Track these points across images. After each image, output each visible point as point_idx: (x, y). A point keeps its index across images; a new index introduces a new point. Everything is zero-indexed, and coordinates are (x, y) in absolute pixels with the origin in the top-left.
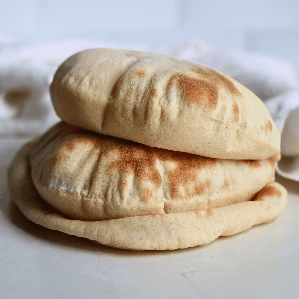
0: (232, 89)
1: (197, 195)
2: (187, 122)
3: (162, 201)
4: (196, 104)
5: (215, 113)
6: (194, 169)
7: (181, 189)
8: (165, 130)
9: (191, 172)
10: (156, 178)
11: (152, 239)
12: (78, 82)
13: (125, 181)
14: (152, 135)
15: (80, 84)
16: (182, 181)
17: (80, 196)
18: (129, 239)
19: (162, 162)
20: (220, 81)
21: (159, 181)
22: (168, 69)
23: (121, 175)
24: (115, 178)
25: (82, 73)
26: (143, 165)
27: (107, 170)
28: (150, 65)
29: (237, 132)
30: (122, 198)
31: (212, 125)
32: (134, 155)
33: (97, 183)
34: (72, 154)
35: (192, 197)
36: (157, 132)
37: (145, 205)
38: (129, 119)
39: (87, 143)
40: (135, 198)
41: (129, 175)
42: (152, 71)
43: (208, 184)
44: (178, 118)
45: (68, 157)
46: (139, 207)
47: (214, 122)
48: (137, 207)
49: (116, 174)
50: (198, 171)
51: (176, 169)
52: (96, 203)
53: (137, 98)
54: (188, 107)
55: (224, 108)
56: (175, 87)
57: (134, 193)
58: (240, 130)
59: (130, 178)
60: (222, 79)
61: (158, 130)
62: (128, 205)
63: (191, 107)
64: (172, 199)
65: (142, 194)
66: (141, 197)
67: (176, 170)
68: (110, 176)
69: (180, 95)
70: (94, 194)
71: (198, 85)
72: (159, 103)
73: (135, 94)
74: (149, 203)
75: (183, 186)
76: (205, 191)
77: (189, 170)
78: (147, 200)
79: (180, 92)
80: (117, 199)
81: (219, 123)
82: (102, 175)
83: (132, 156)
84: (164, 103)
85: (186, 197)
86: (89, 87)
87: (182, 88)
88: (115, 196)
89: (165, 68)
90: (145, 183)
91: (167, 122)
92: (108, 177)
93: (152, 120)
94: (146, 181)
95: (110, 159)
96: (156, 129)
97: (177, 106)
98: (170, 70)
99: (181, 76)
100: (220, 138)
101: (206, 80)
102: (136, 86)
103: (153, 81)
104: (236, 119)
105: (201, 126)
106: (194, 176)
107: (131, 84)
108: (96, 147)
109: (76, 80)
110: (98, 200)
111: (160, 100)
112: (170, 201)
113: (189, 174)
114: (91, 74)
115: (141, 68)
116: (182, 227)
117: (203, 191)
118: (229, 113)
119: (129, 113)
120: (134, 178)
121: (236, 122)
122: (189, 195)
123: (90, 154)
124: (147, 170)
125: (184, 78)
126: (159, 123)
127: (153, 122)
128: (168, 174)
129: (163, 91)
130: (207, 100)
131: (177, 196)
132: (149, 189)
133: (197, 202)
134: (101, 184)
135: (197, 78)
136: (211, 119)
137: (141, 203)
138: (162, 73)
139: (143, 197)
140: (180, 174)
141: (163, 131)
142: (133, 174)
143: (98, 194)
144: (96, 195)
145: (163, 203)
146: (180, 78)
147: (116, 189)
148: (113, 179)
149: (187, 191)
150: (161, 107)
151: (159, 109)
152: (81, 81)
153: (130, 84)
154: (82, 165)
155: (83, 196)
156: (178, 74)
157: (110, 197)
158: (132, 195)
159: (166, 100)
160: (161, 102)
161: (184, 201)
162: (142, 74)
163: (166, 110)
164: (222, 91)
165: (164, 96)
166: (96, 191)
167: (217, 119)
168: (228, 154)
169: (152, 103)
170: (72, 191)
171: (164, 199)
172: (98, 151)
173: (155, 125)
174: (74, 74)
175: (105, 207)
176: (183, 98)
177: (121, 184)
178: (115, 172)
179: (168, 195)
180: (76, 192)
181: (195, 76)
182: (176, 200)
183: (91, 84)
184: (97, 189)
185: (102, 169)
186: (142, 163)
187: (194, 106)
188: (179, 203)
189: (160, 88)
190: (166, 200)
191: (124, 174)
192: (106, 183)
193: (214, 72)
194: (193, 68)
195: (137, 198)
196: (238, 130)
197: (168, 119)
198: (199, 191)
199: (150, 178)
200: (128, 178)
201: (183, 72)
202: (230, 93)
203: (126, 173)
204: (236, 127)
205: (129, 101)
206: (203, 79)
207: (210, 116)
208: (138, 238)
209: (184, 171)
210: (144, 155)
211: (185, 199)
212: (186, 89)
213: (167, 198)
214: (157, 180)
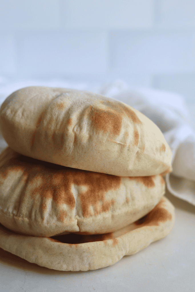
0: (134, 118)
1: (104, 213)
2: (95, 146)
3: (76, 218)
4: (103, 131)
5: (119, 139)
6: (102, 191)
7: (91, 209)
8: (78, 152)
9: (99, 194)
10: (70, 201)
11: (68, 263)
12: (13, 113)
13: (45, 205)
14: (68, 156)
15: (14, 115)
16: (92, 201)
17: (11, 215)
18: (49, 263)
19: (76, 186)
20: (124, 112)
21: (72, 204)
22: (82, 102)
23: (42, 199)
24: (37, 201)
25: (17, 106)
26: (60, 190)
27: (31, 194)
28: (69, 99)
29: (138, 153)
30: (42, 218)
31: (116, 148)
32: (53, 181)
33: (24, 206)
34: (6, 180)
35: (100, 214)
36: (72, 153)
37: (61, 224)
38: (50, 143)
39: (18, 171)
40: (53, 218)
41: (48, 199)
42: (70, 104)
43: (113, 203)
44: (88, 143)
45: (3, 183)
46: (56, 226)
47: (118, 145)
48: (55, 225)
49: (38, 198)
50: (105, 192)
51: (88, 191)
52: (23, 221)
53: (56, 127)
54: (96, 133)
55: (126, 134)
56: (87, 117)
57: (53, 214)
58: (140, 152)
59: (49, 202)
60: (127, 110)
61: (72, 152)
62: (48, 224)
63: (99, 133)
64: (84, 217)
65: (59, 215)
66: (58, 217)
67: (87, 193)
68: (34, 200)
69: (90, 123)
70: (22, 214)
71: (106, 116)
72: (73, 130)
73: (55, 123)
74: (65, 222)
75: (93, 205)
76: (109, 209)
77: (98, 192)
78: (63, 220)
79: (90, 121)
80: (39, 219)
81: (122, 146)
82: (27, 199)
83: (52, 183)
84: (77, 130)
85: (95, 215)
86: (22, 117)
87: (92, 118)
88: (37, 216)
89: (80, 101)
90: (61, 206)
91: (79, 145)
92: (32, 200)
93: (67, 144)
94: (62, 204)
95: (34, 185)
96: (71, 151)
97: (88, 132)
98: (84, 102)
99: (92, 108)
100: (123, 158)
101: (112, 111)
102: (56, 116)
103: (70, 112)
104: (136, 142)
105: (108, 149)
106: (102, 197)
107: (53, 114)
108: (24, 174)
109: (12, 112)
110: (24, 219)
111: (74, 128)
112: (82, 219)
113: (98, 195)
114: (23, 106)
115: (61, 101)
116: (92, 255)
117: (109, 208)
118: (131, 138)
119: (50, 138)
120: (53, 202)
121: (136, 146)
122: (97, 212)
123: (20, 180)
124: (63, 195)
125: (95, 109)
126: (73, 147)
127: (68, 146)
128: (80, 196)
129: (77, 120)
130: (112, 128)
131: (88, 214)
132: (64, 210)
133: (104, 218)
134: (27, 206)
135: (105, 109)
136: (115, 144)
137: (58, 222)
138: (78, 106)
139: (59, 218)
140: (91, 195)
141: (76, 153)
142: (52, 198)
143: (25, 214)
144: (23, 215)
145: (76, 221)
146: (91, 110)
147: (38, 210)
148: (36, 202)
149: (95, 210)
150: (74, 134)
151: (73, 135)
152: (16, 112)
153: (51, 115)
154: (13, 189)
155: (14, 215)
156: (90, 106)
157: (33, 217)
158: (51, 215)
159: (79, 128)
160: (75, 129)
161: (94, 217)
162: (61, 107)
163: (79, 136)
164: (126, 120)
165: (77, 124)
166: (23, 212)
167: (121, 143)
168: (130, 171)
169: (68, 130)
170: (5, 210)
171: (77, 217)
172: (25, 178)
173: (70, 148)
174: (11, 107)
175: (30, 225)
176: (93, 126)
177: (42, 207)
178: (38, 196)
179: (81, 214)
180: (8, 212)
181: (103, 107)
182: (87, 217)
183: (23, 114)
184: (23, 210)
185: (28, 194)
186: (59, 188)
187: (101, 133)
188: (89, 220)
189: (74, 118)
190: (78, 218)
191: (44, 198)
192: (31, 205)
193: (120, 104)
194: (103, 101)
195: (55, 218)
196: (138, 152)
197: (80, 144)
198: (105, 209)
199: (66, 201)
200: (48, 202)
201: (94, 104)
202: (132, 121)
203: (46, 198)
204: (137, 149)
205: (51, 128)
206: (110, 110)
207: (114, 141)
208: (57, 262)
209: (94, 193)
210: (61, 181)
211: (94, 216)
212: (95, 119)
213: (79, 216)
214: (71, 203)
